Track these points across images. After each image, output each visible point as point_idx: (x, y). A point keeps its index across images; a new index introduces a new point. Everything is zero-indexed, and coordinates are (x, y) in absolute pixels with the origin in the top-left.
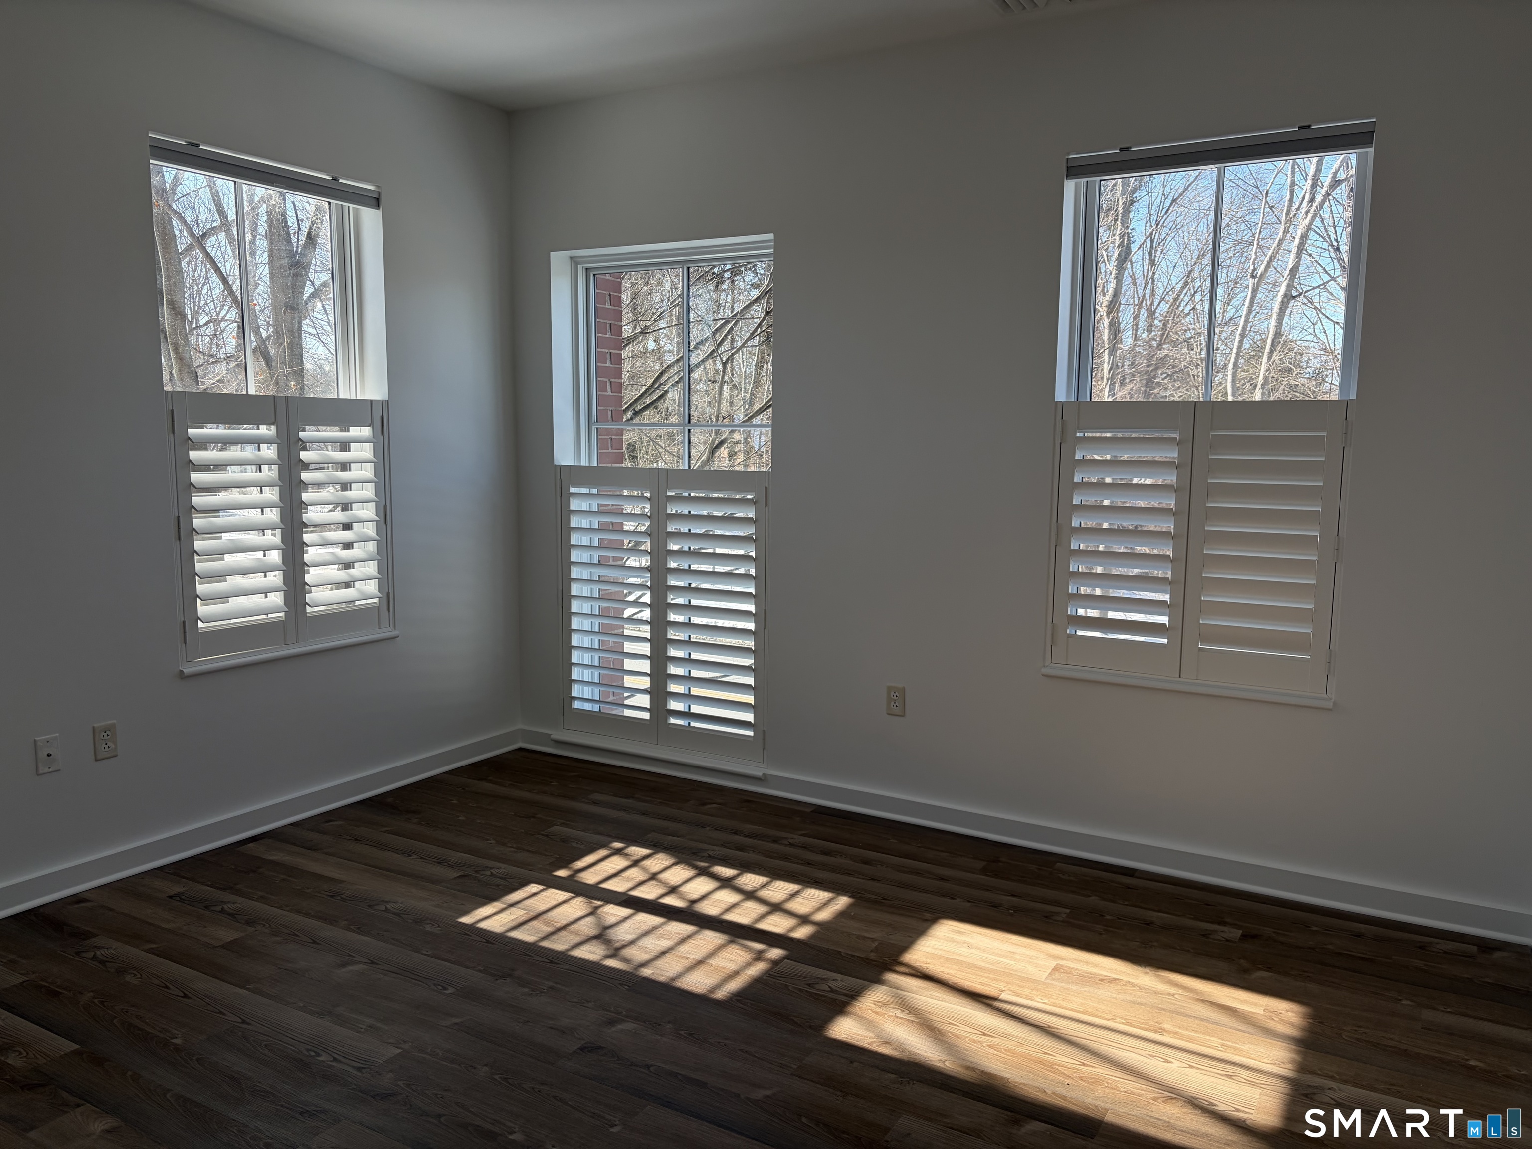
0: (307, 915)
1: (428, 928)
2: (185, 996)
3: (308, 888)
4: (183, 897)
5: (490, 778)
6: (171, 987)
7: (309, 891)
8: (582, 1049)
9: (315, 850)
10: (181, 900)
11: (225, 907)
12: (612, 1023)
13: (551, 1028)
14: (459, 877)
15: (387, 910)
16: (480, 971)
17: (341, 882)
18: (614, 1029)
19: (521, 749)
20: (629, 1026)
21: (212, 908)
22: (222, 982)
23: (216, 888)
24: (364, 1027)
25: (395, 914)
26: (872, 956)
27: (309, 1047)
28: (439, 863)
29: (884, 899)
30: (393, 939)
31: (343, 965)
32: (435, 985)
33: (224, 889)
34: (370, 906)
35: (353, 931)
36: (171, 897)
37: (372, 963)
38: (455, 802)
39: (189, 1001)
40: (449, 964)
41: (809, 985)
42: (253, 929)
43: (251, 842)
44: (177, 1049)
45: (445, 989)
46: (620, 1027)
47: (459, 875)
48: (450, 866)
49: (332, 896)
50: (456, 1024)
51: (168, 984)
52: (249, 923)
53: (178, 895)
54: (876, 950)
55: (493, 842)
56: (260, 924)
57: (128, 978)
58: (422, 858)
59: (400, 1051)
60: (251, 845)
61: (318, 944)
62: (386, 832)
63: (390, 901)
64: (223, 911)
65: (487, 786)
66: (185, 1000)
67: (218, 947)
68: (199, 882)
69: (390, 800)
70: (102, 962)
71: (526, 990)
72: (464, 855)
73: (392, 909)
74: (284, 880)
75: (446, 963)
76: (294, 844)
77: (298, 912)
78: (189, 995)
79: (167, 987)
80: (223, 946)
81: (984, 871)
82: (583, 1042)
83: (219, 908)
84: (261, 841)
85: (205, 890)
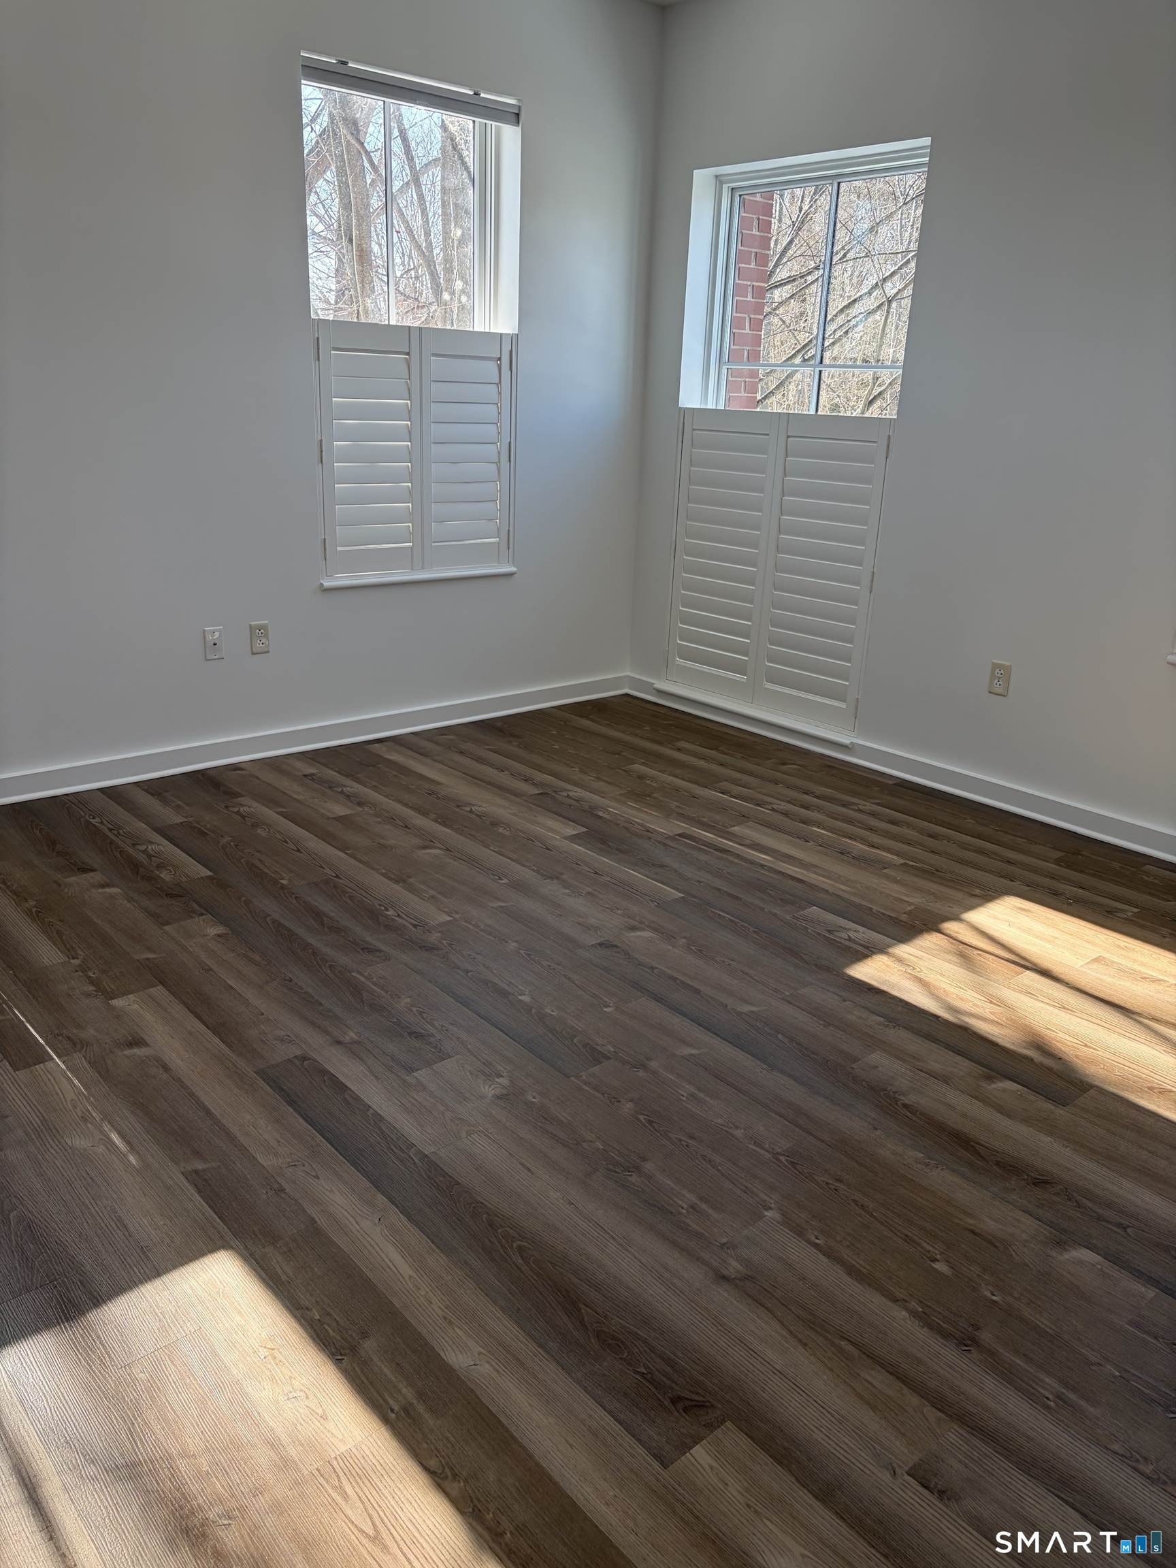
0: (406, 805)
1: (501, 830)
2: (298, 851)
3: (412, 785)
4: (314, 777)
5: (591, 717)
6: (288, 841)
7: (412, 787)
8: (600, 944)
9: (426, 756)
10: (313, 780)
11: (344, 789)
12: (633, 929)
13: (579, 924)
14: (538, 794)
15: (471, 811)
16: (533, 870)
17: (439, 784)
18: (632, 934)
19: (627, 695)
20: (647, 934)
21: (335, 789)
22: (328, 845)
23: (341, 774)
24: (427, 896)
25: (477, 815)
26: (904, 917)
27: (382, 903)
28: (526, 780)
29: (938, 871)
30: (470, 834)
31: (425, 848)
32: (493, 875)
33: (347, 776)
34: (458, 806)
35: (439, 823)
36: (305, 776)
37: (448, 850)
38: (555, 733)
39: (301, 855)
40: (509, 861)
41: (829, 931)
42: (362, 809)
43: (377, 743)
44: (283, 887)
45: (500, 879)
46: (639, 933)
47: (539, 792)
48: (534, 784)
49: (429, 794)
50: (502, 907)
51: (287, 840)
52: (360, 804)
53: (312, 775)
54: (910, 913)
55: (577, 769)
56: (368, 806)
57: (259, 831)
58: (512, 774)
59: (451, 918)
60: (376, 745)
61: (409, 828)
62: (490, 750)
63: (475, 805)
64: (342, 792)
65: (585, 723)
66: (297, 853)
67: (331, 818)
68: (329, 768)
69: (499, 724)
70: (243, 817)
71: (567, 891)
72: (549, 777)
73: (476, 811)
74: (395, 775)
75: (507, 860)
76: (411, 749)
77: (400, 802)
78: (302, 850)
79: (286, 842)
80: (335, 819)
81: (1058, 862)
82: (603, 939)
83: (340, 790)
84: (385, 743)
85: (331, 774)
